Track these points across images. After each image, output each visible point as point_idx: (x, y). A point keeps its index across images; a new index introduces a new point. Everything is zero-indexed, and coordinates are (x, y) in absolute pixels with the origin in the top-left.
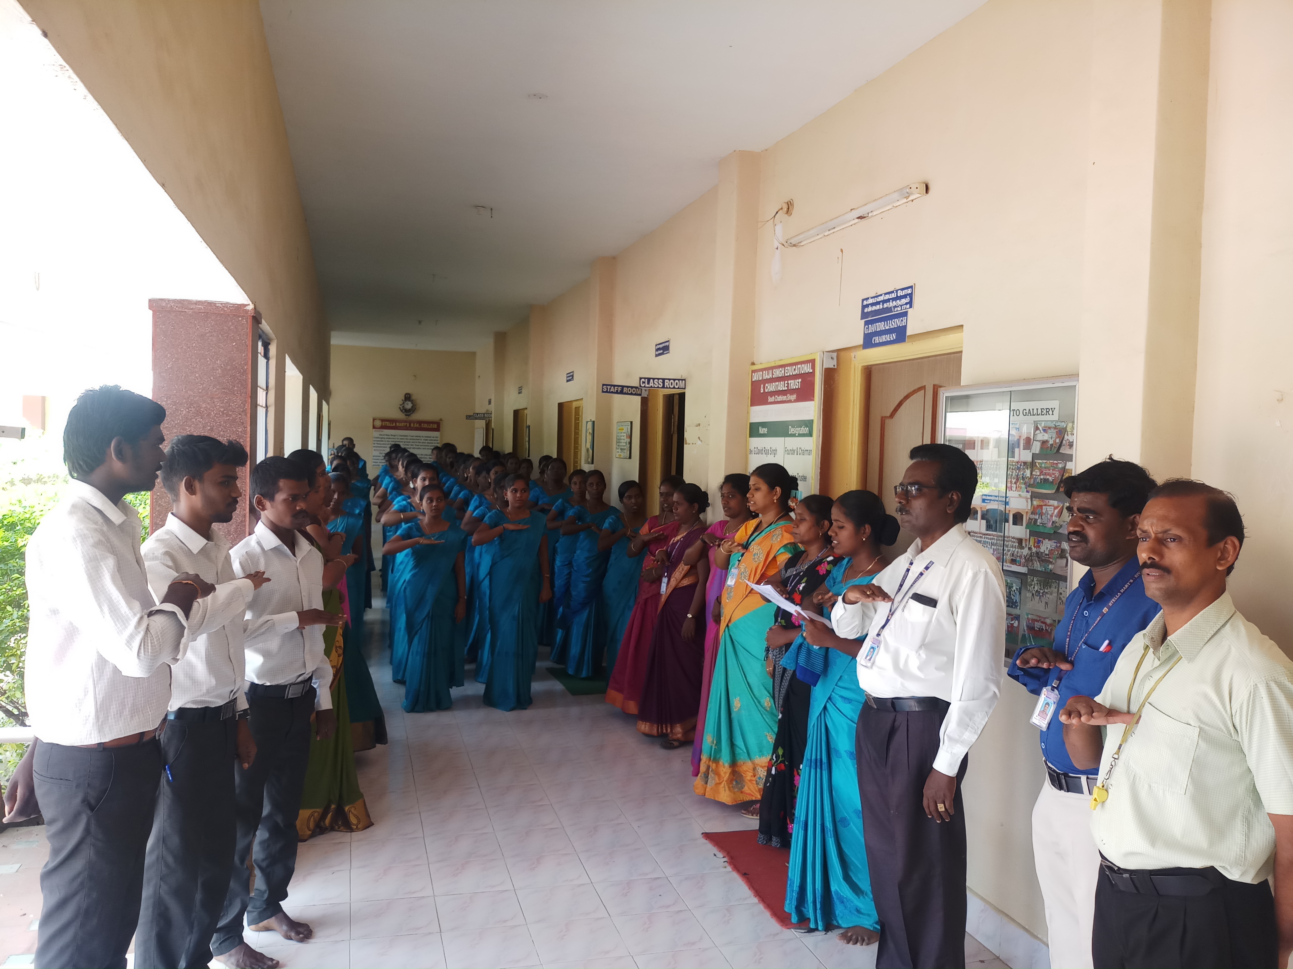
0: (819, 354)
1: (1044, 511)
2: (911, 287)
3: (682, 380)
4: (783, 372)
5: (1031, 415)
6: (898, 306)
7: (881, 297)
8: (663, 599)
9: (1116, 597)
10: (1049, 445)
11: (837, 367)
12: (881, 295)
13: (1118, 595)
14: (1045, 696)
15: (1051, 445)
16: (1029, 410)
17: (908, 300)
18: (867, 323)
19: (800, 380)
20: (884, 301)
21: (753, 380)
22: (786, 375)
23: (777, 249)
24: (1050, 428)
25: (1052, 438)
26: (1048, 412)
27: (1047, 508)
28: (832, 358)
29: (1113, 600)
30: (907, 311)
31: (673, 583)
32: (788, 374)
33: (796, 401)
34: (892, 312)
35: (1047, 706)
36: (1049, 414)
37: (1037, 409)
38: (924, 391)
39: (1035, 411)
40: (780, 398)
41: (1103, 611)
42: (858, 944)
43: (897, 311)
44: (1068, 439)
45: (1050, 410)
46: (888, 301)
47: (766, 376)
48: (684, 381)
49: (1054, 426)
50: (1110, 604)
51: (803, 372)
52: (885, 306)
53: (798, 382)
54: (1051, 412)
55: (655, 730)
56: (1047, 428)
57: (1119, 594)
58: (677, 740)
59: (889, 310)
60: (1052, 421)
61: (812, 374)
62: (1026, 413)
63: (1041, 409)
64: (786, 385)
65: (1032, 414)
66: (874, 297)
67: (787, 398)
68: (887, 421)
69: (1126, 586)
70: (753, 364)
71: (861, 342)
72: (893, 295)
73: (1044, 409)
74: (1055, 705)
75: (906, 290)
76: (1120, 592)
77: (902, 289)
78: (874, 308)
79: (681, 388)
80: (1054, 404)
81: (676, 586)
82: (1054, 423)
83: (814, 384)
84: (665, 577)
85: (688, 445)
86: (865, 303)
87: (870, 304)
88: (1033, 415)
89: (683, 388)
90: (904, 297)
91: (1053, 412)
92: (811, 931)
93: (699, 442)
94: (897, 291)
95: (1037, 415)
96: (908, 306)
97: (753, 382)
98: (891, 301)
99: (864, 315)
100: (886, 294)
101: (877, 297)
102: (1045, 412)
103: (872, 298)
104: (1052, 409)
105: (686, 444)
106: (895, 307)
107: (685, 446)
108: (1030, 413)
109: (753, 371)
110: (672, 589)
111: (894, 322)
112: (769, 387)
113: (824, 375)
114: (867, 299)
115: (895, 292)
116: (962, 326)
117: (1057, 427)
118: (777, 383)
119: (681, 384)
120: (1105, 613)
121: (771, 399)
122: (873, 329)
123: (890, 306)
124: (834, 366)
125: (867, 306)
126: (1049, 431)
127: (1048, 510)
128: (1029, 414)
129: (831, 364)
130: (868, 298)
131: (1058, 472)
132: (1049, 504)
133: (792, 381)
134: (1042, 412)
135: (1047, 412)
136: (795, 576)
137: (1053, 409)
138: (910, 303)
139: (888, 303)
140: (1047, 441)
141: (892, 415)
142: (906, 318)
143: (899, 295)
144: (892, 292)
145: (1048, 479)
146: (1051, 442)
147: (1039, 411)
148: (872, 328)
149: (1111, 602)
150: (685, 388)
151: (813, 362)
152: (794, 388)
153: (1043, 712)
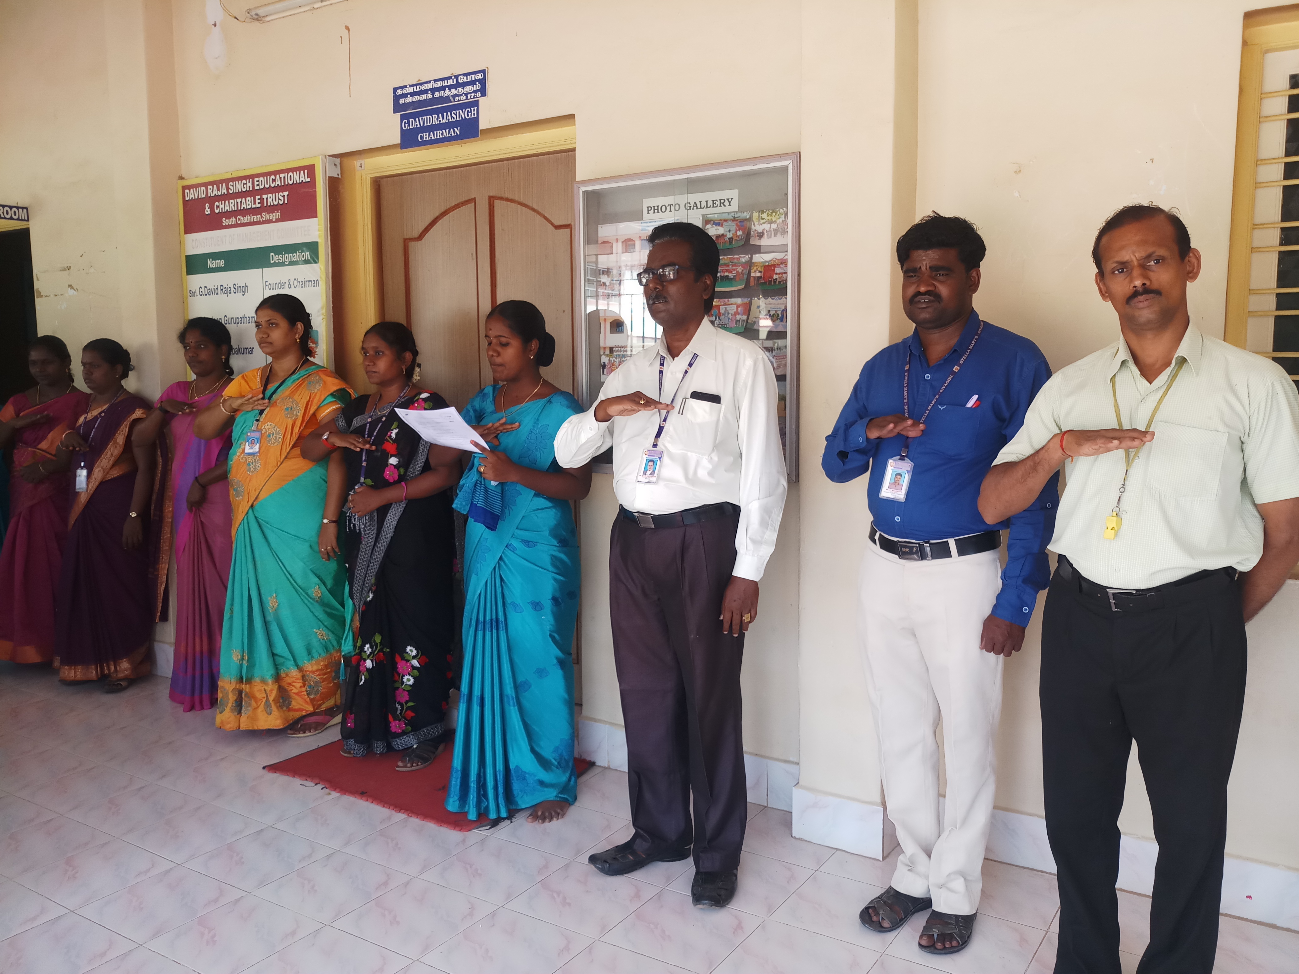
0: (320, 157)
1: (722, 311)
2: (483, 72)
3: (23, 208)
4: (250, 184)
5: (697, 208)
6: (461, 95)
7: (429, 84)
8: (83, 499)
9: (966, 354)
10: (727, 240)
11: (341, 176)
12: (429, 82)
13: (967, 352)
14: (893, 468)
15: (729, 239)
16: (695, 203)
17: (478, 86)
18: (403, 117)
19: (286, 193)
20: (433, 90)
21: (187, 199)
22: (256, 188)
23: (215, 25)
24: (726, 221)
25: (730, 231)
26: (723, 203)
27: (726, 308)
28: (335, 165)
29: (964, 357)
30: (478, 100)
31: (98, 473)
32: (262, 187)
33: (277, 221)
34: (452, 102)
35: (899, 477)
36: (724, 206)
37: (707, 202)
38: (473, 204)
39: (704, 204)
40: (247, 219)
41: (954, 369)
42: (555, 819)
43: (458, 101)
44: (755, 230)
45: (726, 201)
46: (443, 88)
47: (214, 193)
48: (25, 210)
49: (732, 218)
50: (961, 362)
51: (291, 182)
52: (437, 94)
53: (284, 196)
54: (727, 203)
55: (94, 672)
56: (723, 221)
57: (968, 350)
58: (125, 679)
59: (447, 99)
60: (729, 213)
61: (312, 183)
62: (690, 207)
63: (713, 201)
64: (258, 201)
65: (699, 207)
66: (416, 85)
67: (262, 217)
68: (412, 244)
69: (973, 342)
70: (181, 178)
71: (398, 140)
72: (450, 82)
73: (717, 200)
74: (911, 474)
75: (473, 76)
76: (970, 349)
77: (466, 75)
78: (416, 98)
79: (22, 220)
80: (733, 194)
81: (104, 477)
82: (732, 214)
83: (316, 197)
84: (82, 468)
85: (44, 299)
86: (399, 92)
87: (408, 94)
88: (701, 208)
89: (25, 220)
90: (472, 83)
91: (730, 202)
92: (495, 823)
93: (71, 292)
94: (457, 77)
95: (707, 207)
96: (479, 94)
97: (185, 203)
98: (447, 89)
99: (397, 107)
100: (435, 81)
101: (421, 84)
102: (718, 203)
103: (411, 86)
104: (728, 199)
105: (40, 296)
106: (456, 95)
107: (38, 301)
108: (697, 206)
109: (184, 188)
110: (97, 483)
111: (456, 115)
112: (221, 206)
113: (329, 186)
114: (402, 88)
115: (453, 77)
116: (572, 116)
117: (736, 219)
118: (239, 200)
119: (23, 214)
120: (957, 371)
121: (225, 222)
122: (418, 123)
123: (446, 95)
124: (338, 175)
125: (405, 96)
126: (725, 224)
127: (727, 309)
128: (695, 208)
129: (335, 172)
130: (406, 87)
131: (740, 267)
132: (730, 303)
133: (270, 195)
134: (713, 204)
135: (721, 203)
136: (373, 424)
137: (730, 200)
138: (483, 92)
139: (442, 92)
140: (723, 235)
141: (421, 237)
142: (476, 108)
143: (460, 81)
144: (450, 78)
145: (727, 276)
146: (729, 235)
147: (710, 203)
148: (414, 124)
149: (962, 359)
150: (28, 220)
151: (310, 170)
152: (276, 203)
153: (895, 484)
